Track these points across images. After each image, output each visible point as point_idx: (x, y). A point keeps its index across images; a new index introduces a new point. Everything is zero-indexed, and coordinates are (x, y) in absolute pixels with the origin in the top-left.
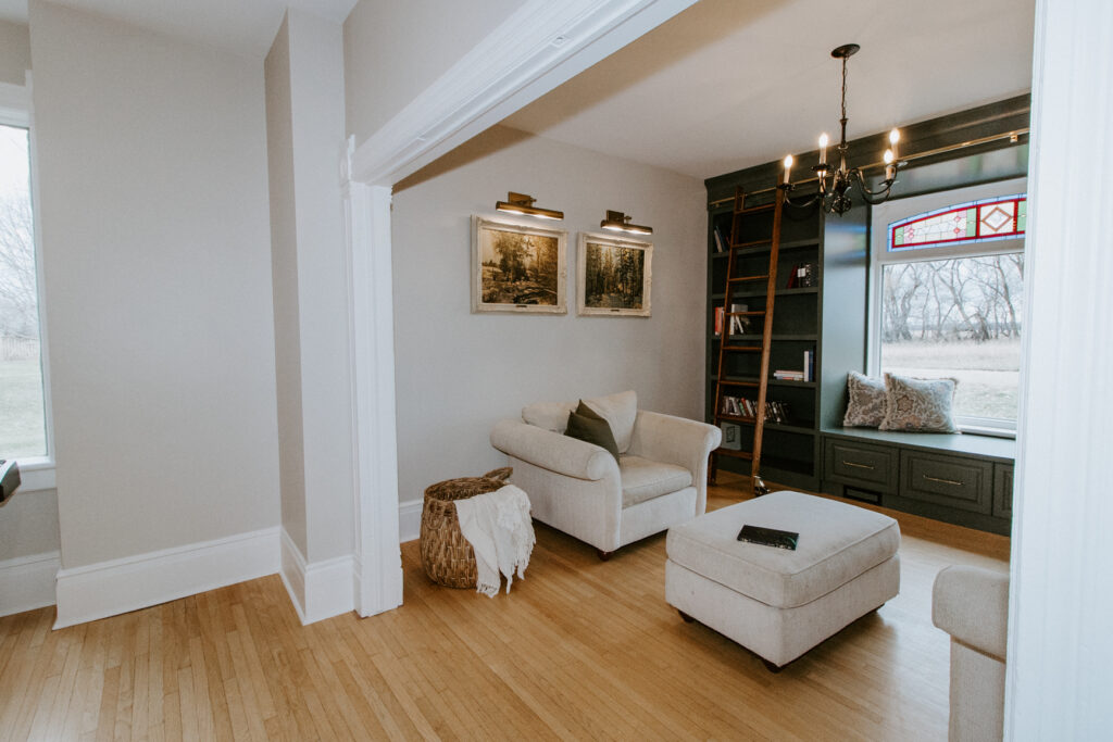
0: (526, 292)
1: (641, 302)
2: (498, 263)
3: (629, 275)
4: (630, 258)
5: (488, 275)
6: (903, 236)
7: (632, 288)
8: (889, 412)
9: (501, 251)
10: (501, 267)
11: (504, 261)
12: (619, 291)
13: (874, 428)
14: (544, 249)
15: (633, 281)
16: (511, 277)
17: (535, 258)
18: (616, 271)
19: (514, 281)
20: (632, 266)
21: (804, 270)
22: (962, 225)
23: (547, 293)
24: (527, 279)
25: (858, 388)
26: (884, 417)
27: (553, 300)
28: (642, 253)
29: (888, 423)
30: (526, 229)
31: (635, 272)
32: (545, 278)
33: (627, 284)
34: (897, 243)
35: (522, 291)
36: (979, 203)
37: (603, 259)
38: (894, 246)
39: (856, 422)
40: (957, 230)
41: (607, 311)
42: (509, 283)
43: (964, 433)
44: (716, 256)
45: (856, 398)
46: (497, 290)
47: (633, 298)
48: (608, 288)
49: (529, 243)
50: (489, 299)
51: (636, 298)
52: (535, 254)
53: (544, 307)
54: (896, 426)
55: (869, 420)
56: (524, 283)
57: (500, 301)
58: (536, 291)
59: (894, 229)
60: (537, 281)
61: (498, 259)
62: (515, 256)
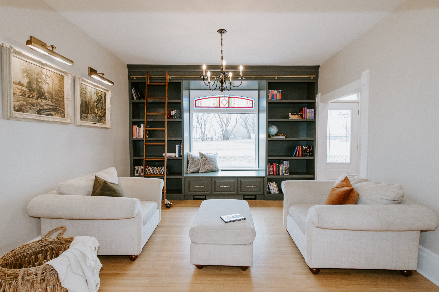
0: (46, 107)
1: (105, 120)
2: (25, 84)
3: (100, 105)
4: (101, 96)
5: (17, 91)
6: (199, 104)
7: (101, 112)
8: (201, 166)
9: (27, 76)
10: (27, 87)
11: (29, 83)
12: (96, 113)
13: (198, 172)
14: (56, 81)
15: (102, 108)
16: (35, 95)
17: (51, 86)
18: (95, 102)
19: (37, 99)
20: (101, 100)
21: (174, 112)
22: (215, 102)
23: (59, 110)
24: (46, 99)
25: (192, 158)
26: (200, 168)
27: (63, 114)
28: (105, 94)
29: (202, 170)
30: (46, 65)
31: (102, 104)
32: (57, 100)
33: (99, 110)
34: (196, 106)
35: (42, 106)
36: (220, 96)
37: (88, 94)
38: (196, 107)
39: (192, 171)
40: (214, 104)
41: (90, 124)
42: (34, 100)
43: (221, 170)
44: (133, 101)
45: (191, 162)
46: (25, 103)
47: (101, 118)
48: (91, 111)
49: (46, 75)
50: (20, 109)
51: (103, 118)
52: (50, 83)
53: (56, 118)
54: (204, 171)
55: (196, 169)
56: (44, 101)
57: (27, 111)
58: (52, 107)
59: (196, 100)
60: (52, 101)
61: (25, 81)
62: (37, 82)
